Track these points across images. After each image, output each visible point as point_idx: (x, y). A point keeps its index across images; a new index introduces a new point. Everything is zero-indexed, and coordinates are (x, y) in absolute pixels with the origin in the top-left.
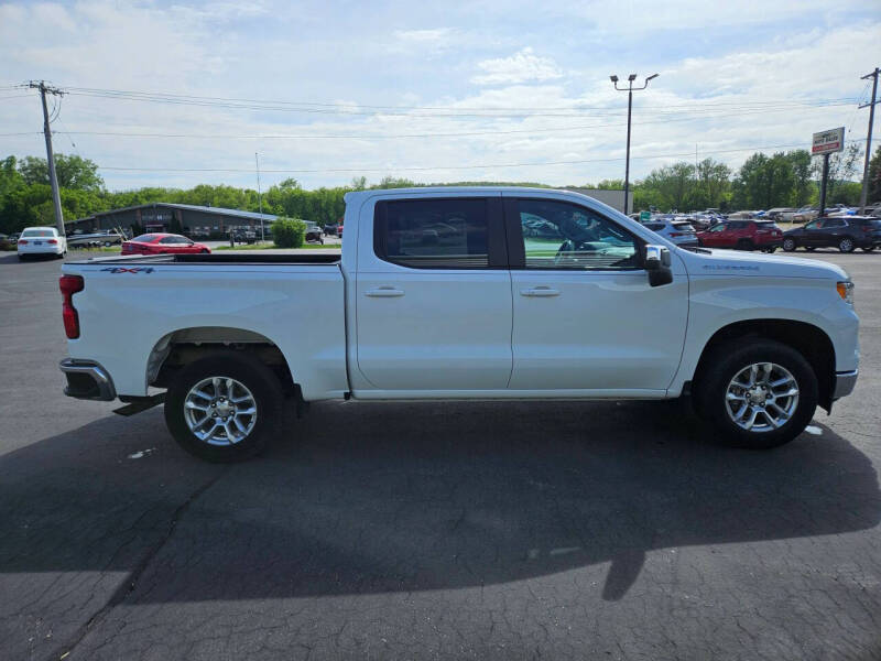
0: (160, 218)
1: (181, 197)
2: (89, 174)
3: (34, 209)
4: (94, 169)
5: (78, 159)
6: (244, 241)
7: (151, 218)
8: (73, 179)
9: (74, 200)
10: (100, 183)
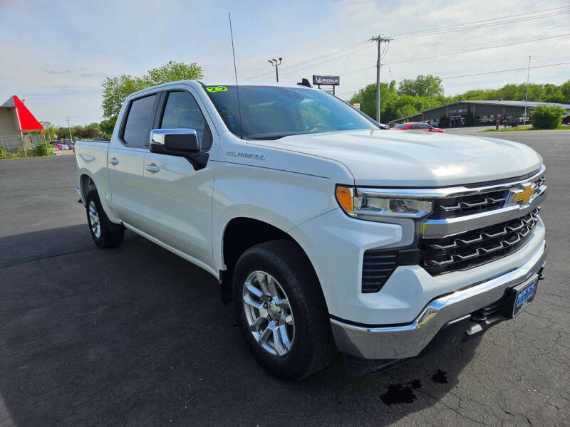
0: (460, 111)
1: (491, 95)
2: (436, 86)
3: (398, 111)
4: (439, 82)
5: (432, 77)
6: (509, 124)
7: (455, 111)
8: (427, 90)
9: (421, 104)
10: (441, 91)
